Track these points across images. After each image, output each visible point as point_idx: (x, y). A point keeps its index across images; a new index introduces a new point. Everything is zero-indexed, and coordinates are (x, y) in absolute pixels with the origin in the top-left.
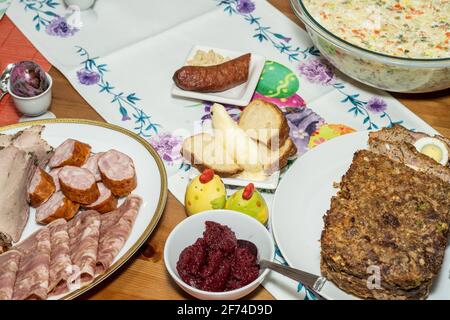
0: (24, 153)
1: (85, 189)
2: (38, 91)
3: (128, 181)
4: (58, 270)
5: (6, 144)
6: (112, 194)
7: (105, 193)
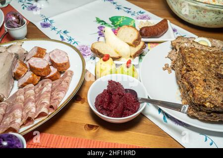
0: (12, 54)
1: (43, 68)
2: (19, 25)
3: (65, 64)
6: (58, 70)
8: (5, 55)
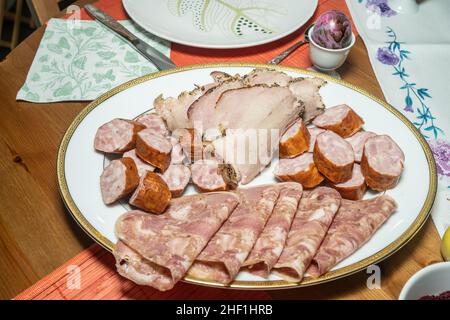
1: (338, 165)
2: (337, 45)
3: (389, 178)
7: (357, 179)
8: (281, 94)
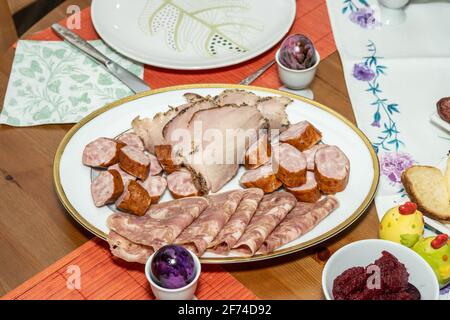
0: (262, 118)
4: (227, 232)
5: (251, 103)
6: (318, 187)
